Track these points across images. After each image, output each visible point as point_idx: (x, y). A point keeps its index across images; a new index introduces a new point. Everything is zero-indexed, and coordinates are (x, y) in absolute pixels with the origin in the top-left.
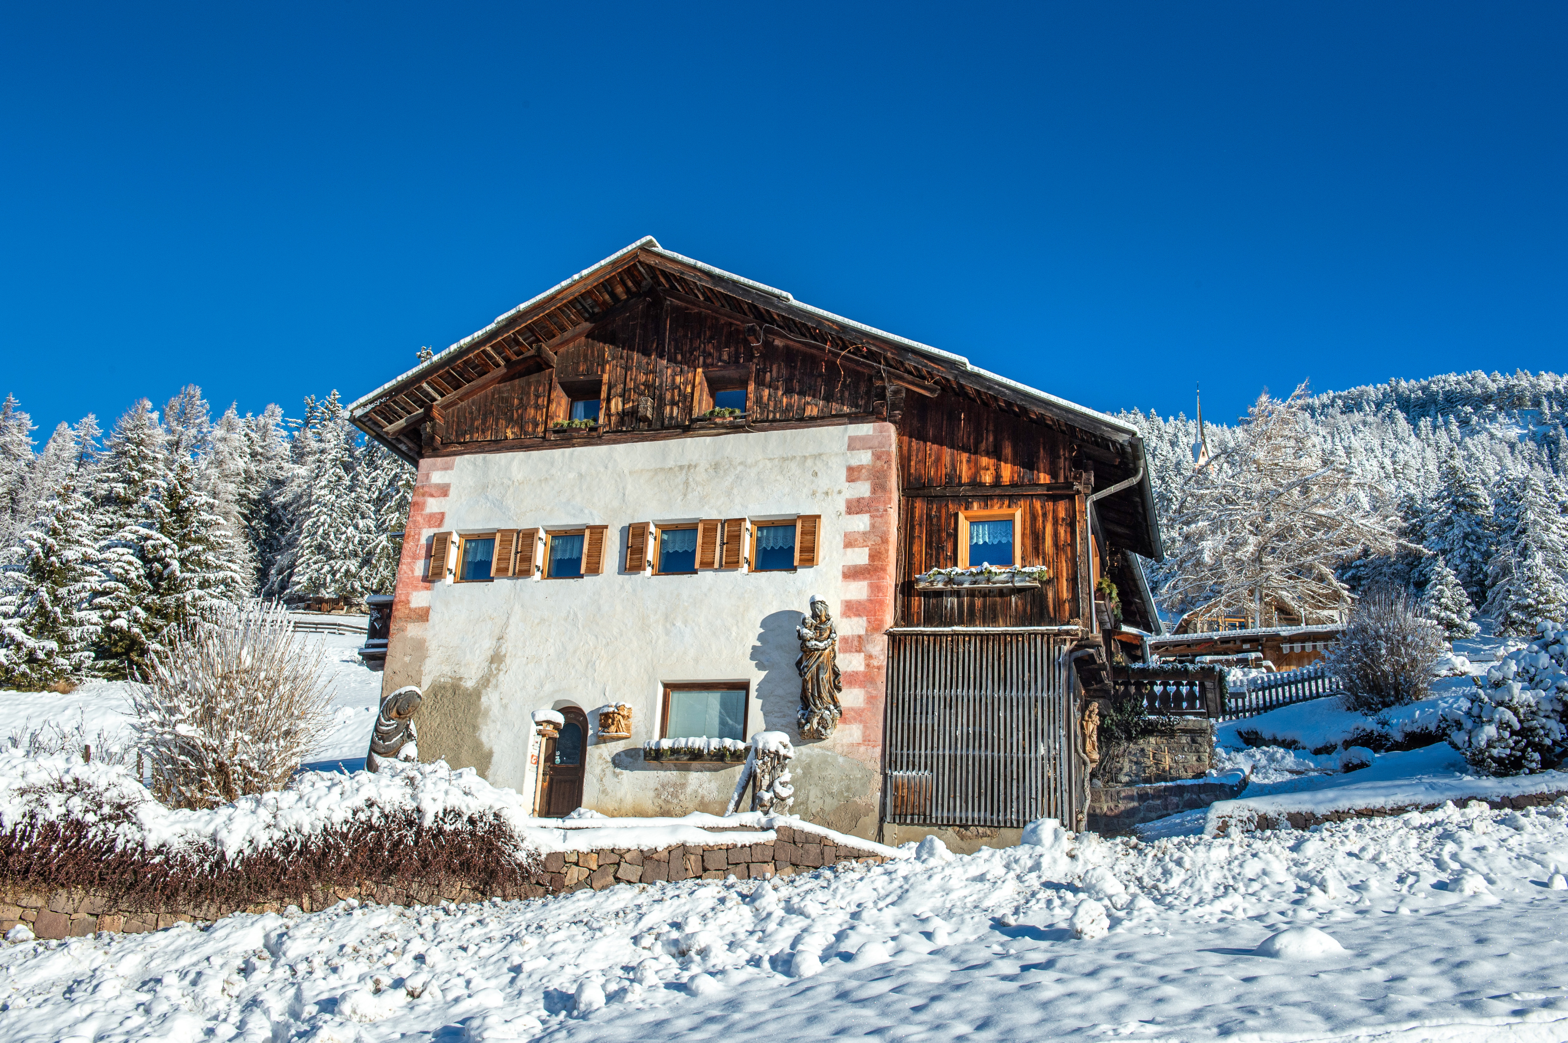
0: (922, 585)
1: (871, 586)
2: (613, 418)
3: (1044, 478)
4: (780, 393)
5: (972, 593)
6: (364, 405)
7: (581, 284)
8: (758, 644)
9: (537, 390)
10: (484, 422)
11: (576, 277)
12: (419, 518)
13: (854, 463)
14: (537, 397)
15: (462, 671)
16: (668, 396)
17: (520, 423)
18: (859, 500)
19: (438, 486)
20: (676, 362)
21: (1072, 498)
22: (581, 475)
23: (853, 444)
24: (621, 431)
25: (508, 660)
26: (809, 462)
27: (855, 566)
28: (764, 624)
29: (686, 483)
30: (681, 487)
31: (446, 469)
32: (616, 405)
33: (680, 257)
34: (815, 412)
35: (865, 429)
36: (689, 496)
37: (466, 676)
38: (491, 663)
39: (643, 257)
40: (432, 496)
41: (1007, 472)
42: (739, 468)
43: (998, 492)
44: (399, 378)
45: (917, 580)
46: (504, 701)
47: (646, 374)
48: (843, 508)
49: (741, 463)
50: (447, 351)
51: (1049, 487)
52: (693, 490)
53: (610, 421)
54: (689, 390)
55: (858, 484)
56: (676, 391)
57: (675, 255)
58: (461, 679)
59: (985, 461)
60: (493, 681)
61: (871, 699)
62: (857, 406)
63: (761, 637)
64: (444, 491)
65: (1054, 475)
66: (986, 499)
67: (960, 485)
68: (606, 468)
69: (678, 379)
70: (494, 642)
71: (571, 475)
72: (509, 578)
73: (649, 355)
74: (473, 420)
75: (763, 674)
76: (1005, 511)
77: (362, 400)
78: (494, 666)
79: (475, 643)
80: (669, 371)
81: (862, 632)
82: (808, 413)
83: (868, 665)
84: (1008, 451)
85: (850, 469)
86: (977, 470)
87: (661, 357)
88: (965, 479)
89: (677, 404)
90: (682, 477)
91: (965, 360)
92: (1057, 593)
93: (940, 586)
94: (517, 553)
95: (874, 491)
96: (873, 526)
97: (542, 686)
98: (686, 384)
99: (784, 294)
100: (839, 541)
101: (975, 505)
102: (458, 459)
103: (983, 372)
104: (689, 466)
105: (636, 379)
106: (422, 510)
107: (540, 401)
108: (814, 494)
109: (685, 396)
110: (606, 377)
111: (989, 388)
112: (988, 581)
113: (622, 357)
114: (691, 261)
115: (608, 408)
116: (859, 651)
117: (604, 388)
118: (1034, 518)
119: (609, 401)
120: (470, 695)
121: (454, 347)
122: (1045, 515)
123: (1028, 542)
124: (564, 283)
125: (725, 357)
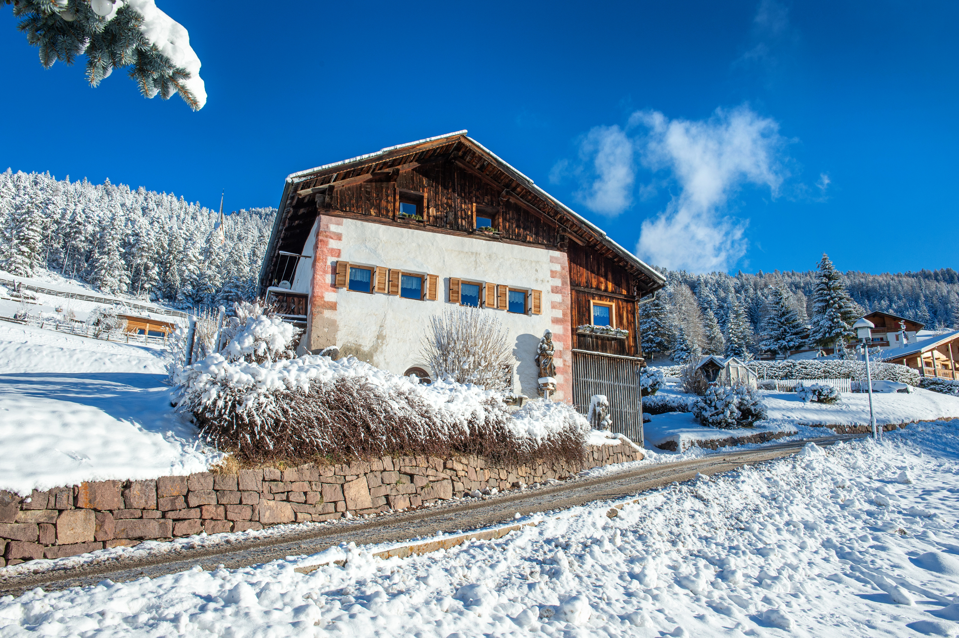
0: (580, 331)
1: (564, 328)
2: (431, 218)
3: (624, 292)
4: (514, 226)
5: (597, 337)
6: (300, 177)
7: (430, 144)
8: (516, 348)
9: (386, 192)
10: (357, 202)
11: (428, 139)
12: (325, 250)
13: (554, 269)
14: (387, 196)
15: (360, 342)
16: (459, 213)
17: (378, 208)
18: (556, 287)
19: (334, 233)
20: (461, 196)
21: (633, 302)
22: (419, 245)
23: (552, 260)
24: (436, 226)
25: (387, 339)
26: (534, 264)
27: (557, 318)
28: (518, 339)
29: (476, 261)
30: (473, 263)
31: (338, 224)
32: (433, 211)
33: (482, 146)
34: (531, 240)
35: (557, 254)
36: (478, 269)
37: (363, 344)
38: (378, 339)
39: (463, 140)
40: (332, 238)
41: (610, 286)
42: (501, 260)
43: (606, 294)
44: (324, 167)
45: (579, 328)
46: (387, 360)
47: (447, 199)
48: (550, 289)
49: (502, 258)
50: (354, 159)
51: (625, 296)
52: (479, 266)
53: (429, 219)
54: (470, 213)
55: (556, 279)
56: (463, 212)
57: (480, 144)
58: (360, 345)
59: (602, 279)
60: (380, 349)
61: (566, 380)
62: (550, 242)
63: (516, 345)
64: (339, 237)
65: (628, 292)
66: (601, 297)
67: (592, 288)
68: (433, 244)
69: (463, 206)
70: (378, 328)
71: (414, 245)
72: (384, 294)
73: (448, 190)
74: (350, 199)
75: (518, 363)
76: (608, 303)
77: (300, 173)
78: (380, 341)
79: (367, 327)
80: (459, 201)
81: (561, 349)
82: (528, 239)
83: (564, 365)
84: (610, 277)
85: (552, 271)
86: (599, 283)
87: (454, 191)
88: (594, 286)
89: (464, 219)
90: (473, 258)
91: (605, 234)
92: (629, 343)
93: (588, 332)
94: (389, 281)
95: (563, 284)
96: (563, 300)
97: (408, 355)
98: (468, 209)
99: (531, 181)
100: (549, 305)
101: (596, 298)
102: (345, 220)
103: (612, 241)
104: (476, 253)
105: (441, 201)
106: (327, 245)
107: (389, 198)
108: (537, 280)
109: (468, 216)
110: (426, 195)
111: (614, 249)
112: (607, 333)
113: (432, 186)
114: (488, 151)
115: (428, 213)
116: (561, 358)
117: (425, 201)
118: (619, 308)
119: (428, 208)
120: (367, 355)
121: (358, 158)
122: (623, 308)
123: (618, 318)
124: (422, 141)
125: (486, 201)
